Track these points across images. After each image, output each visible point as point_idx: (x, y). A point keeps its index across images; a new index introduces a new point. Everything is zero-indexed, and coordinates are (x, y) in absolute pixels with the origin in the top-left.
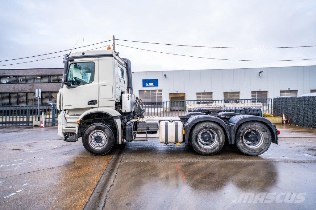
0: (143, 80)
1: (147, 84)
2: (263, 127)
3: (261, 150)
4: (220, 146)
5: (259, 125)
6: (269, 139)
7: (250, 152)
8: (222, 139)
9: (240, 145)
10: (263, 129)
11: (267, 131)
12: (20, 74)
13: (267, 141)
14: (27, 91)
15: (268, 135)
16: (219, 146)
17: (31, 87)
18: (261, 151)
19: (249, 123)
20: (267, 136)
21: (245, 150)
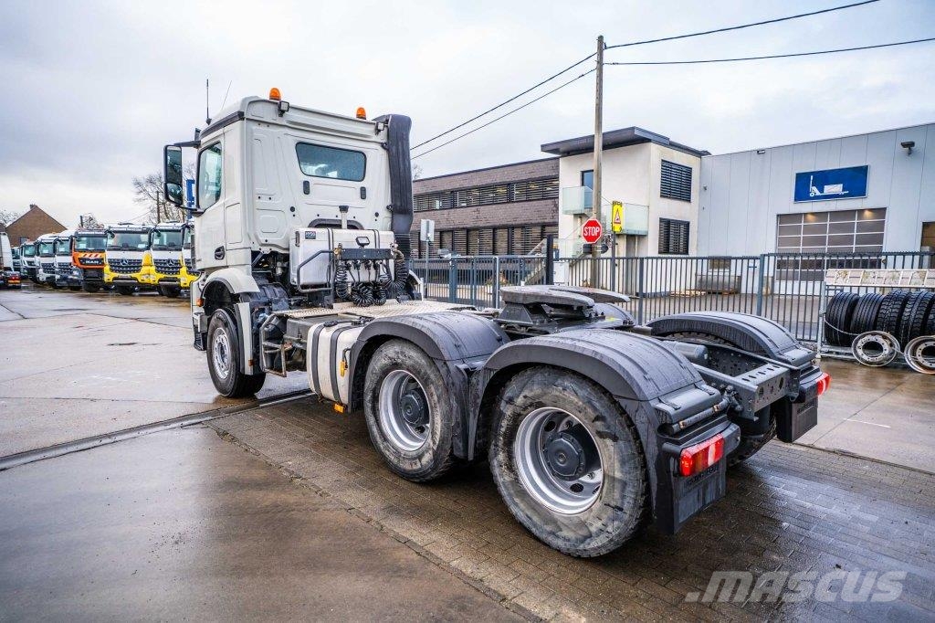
0: (797, 174)
1: (814, 191)
2: (595, 409)
3: (583, 532)
4: (435, 454)
5: (581, 393)
6: (624, 484)
7: (535, 525)
8: (442, 428)
9: (502, 475)
10: (597, 419)
11: (615, 439)
12: (457, 186)
13: (617, 495)
14: (468, 226)
15: (623, 463)
16: (431, 452)
17: (476, 214)
18: (586, 538)
19: (538, 377)
20: (617, 465)
21: (516, 505)
